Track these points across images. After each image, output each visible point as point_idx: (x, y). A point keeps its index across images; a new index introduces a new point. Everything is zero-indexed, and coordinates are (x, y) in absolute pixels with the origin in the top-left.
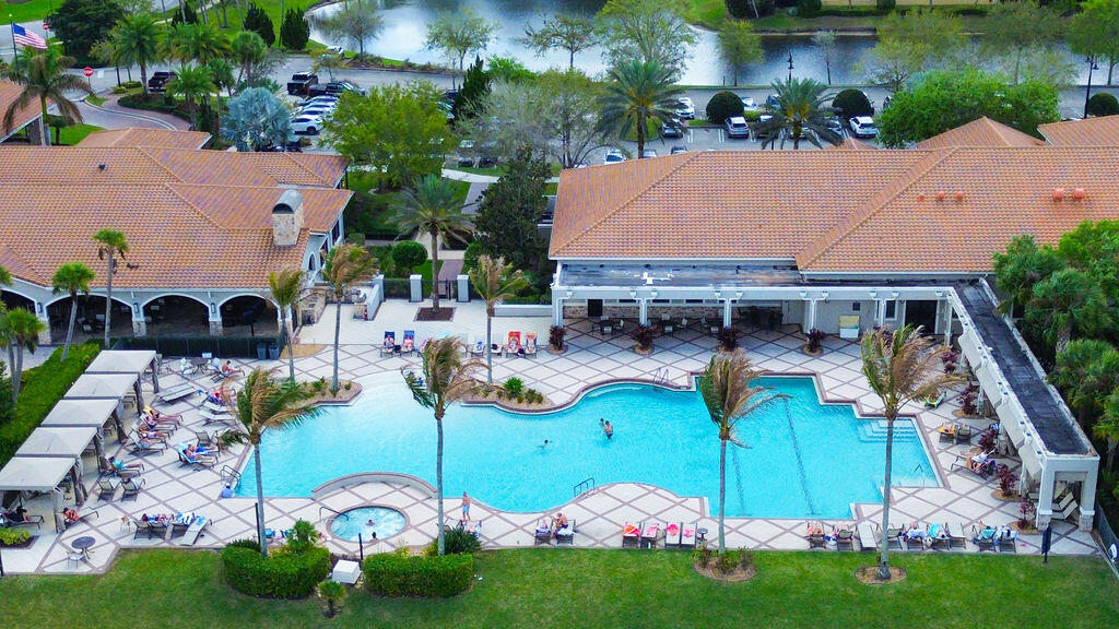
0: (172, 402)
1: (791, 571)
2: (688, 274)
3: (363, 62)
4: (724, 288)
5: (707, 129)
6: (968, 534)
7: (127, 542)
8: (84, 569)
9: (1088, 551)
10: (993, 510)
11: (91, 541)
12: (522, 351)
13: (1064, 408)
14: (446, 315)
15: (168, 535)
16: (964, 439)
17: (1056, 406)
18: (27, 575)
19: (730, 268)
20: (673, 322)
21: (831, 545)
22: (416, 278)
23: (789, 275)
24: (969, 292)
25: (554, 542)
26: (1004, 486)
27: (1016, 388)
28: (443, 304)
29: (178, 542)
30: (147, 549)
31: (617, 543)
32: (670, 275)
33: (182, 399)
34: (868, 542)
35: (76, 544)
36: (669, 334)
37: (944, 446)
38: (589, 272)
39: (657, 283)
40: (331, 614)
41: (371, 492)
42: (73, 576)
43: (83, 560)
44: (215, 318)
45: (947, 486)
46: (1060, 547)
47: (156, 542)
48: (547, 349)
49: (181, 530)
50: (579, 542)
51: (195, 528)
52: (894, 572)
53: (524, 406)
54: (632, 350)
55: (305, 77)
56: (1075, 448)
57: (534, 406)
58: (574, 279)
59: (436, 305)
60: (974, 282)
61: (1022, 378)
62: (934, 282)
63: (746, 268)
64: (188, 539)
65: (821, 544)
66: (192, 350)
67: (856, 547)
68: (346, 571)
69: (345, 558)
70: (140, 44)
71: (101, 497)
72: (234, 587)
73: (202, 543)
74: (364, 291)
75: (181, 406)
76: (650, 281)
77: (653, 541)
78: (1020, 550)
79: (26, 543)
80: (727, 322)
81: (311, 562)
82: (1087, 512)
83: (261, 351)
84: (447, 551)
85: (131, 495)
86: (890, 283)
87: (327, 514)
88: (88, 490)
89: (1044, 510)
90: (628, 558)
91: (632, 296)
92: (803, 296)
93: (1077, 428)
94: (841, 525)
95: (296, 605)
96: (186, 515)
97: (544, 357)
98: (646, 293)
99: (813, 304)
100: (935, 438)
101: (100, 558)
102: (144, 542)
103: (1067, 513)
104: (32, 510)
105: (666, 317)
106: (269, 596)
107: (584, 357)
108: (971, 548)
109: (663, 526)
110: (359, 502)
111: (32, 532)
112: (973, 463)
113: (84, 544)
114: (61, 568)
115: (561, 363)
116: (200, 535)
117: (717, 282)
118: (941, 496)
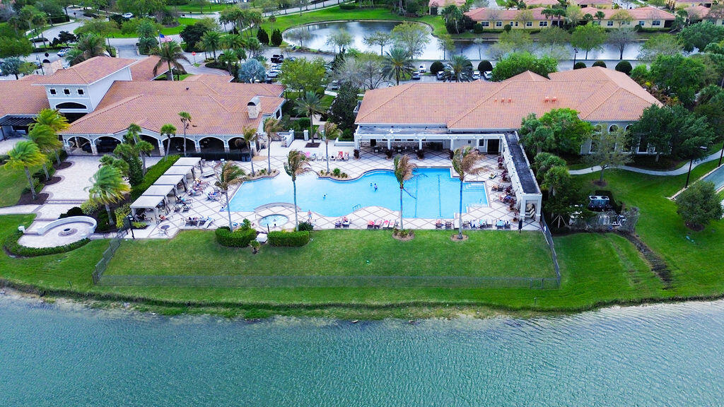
0: (207, 177)
1: (427, 236)
2: (407, 130)
3: (302, 50)
4: (419, 135)
5: (430, 76)
6: (494, 223)
7: (183, 227)
8: (165, 237)
9: (537, 229)
10: (505, 214)
11: (168, 226)
12: (343, 159)
13: (534, 177)
14: (317, 145)
15: (198, 225)
16: (500, 190)
17: (531, 177)
18: (143, 239)
19: (423, 127)
20: (402, 148)
21: (444, 227)
22: (306, 132)
23: (445, 130)
24: (510, 136)
25: (342, 227)
26: (511, 206)
27: (518, 170)
28: (315, 141)
29: (201, 227)
30: (189, 230)
31: (366, 227)
32: (400, 130)
33: (211, 176)
34: (457, 226)
35: (162, 228)
36: (400, 153)
37: (492, 192)
38: (370, 129)
39: (394, 133)
40: (255, 252)
41: (276, 210)
42: (160, 239)
43: (165, 233)
44: (226, 146)
45: (491, 207)
46: (526, 227)
47: (194, 227)
48: (353, 158)
49: (203, 223)
50: (351, 227)
51: (208, 222)
52: (464, 236)
53: (340, 179)
54: (385, 158)
55: (278, 56)
56: (535, 192)
57: (344, 179)
58: (364, 131)
59: (313, 142)
60: (512, 132)
61: (521, 167)
62: (498, 132)
63: (429, 127)
64: (205, 226)
65: (440, 227)
66: (217, 158)
67: (453, 228)
68: (262, 238)
69: (262, 233)
70: (212, 43)
71: (175, 211)
72: (220, 243)
73: (210, 228)
74: (286, 136)
75: (210, 178)
76: (392, 132)
77: (378, 226)
78: (512, 228)
79: (145, 227)
80: (420, 148)
81: (248, 233)
82: (538, 215)
83: (243, 158)
84: (300, 230)
85: (186, 210)
86: (482, 133)
87: (259, 217)
88: (171, 209)
89: (522, 215)
90: (368, 232)
91: (385, 138)
92: (448, 138)
93: (537, 185)
94: (448, 220)
95: (242, 249)
96: (205, 218)
97: (351, 161)
98: (390, 137)
99: (452, 141)
100: (490, 189)
101: (172, 233)
102: (189, 227)
103: (531, 216)
104: (148, 215)
105: (399, 146)
106: (233, 246)
107: (366, 161)
108: (494, 228)
109: (383, 221)
110: (271, 213)
111: (147, 224)
112: (501, 198)
113: (165, 227)
114: (156, 237)
115: (357, 163)
116: (210, 224)
117: (417, 133)
118: (488, 210)
